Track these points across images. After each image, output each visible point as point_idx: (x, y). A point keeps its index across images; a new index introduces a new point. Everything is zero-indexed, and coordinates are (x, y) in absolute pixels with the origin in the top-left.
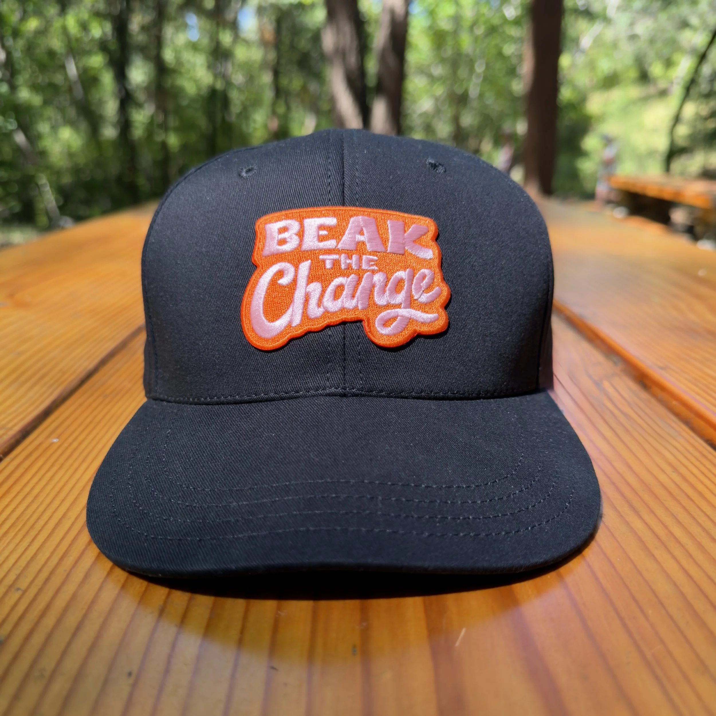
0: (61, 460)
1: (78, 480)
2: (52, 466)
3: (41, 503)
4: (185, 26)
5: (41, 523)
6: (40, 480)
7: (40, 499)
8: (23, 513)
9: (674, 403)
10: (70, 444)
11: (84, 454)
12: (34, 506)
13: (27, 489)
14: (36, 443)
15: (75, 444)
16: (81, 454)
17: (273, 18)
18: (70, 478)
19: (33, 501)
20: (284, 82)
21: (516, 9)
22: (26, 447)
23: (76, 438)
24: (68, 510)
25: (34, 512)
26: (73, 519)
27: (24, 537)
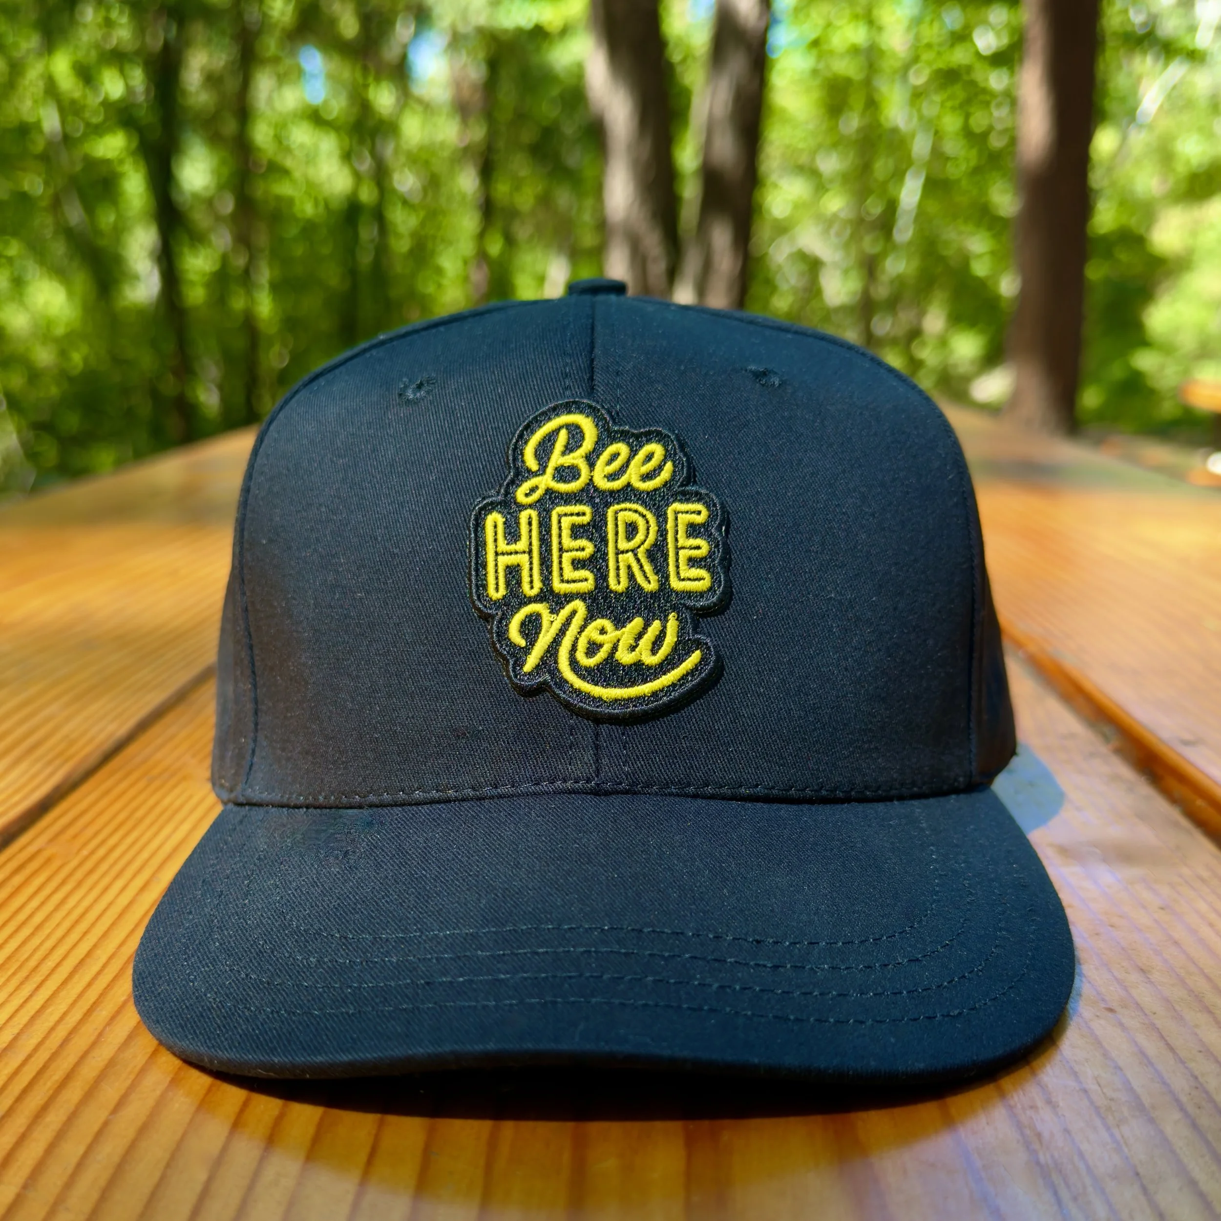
0: (79, 875)
1: (110, 904)
2: (63, 883)
3: (48, 937)
4: (296, 75)
5: (50, 964)
6: (43, 903)
7: (46, 930)
8: (17, 950)
9: (1200, 803)
10: (93, 852)
11: (118, 867)
12: (36, 941)
13: (22, 917)
14: (32, 849)
15: (102, 852)
16: (112, 866)
17: (481, 55)
18: (96, 901)
19: (33, 934)
20: (502, 189)
21: (998, 34)
22: (14, 856)
23: (103, 842)
24: (95, 946)
25: (35, 950)
26: (103, 959)
27: (22, 983)
